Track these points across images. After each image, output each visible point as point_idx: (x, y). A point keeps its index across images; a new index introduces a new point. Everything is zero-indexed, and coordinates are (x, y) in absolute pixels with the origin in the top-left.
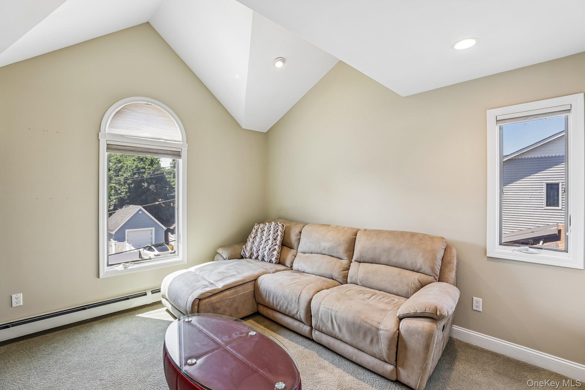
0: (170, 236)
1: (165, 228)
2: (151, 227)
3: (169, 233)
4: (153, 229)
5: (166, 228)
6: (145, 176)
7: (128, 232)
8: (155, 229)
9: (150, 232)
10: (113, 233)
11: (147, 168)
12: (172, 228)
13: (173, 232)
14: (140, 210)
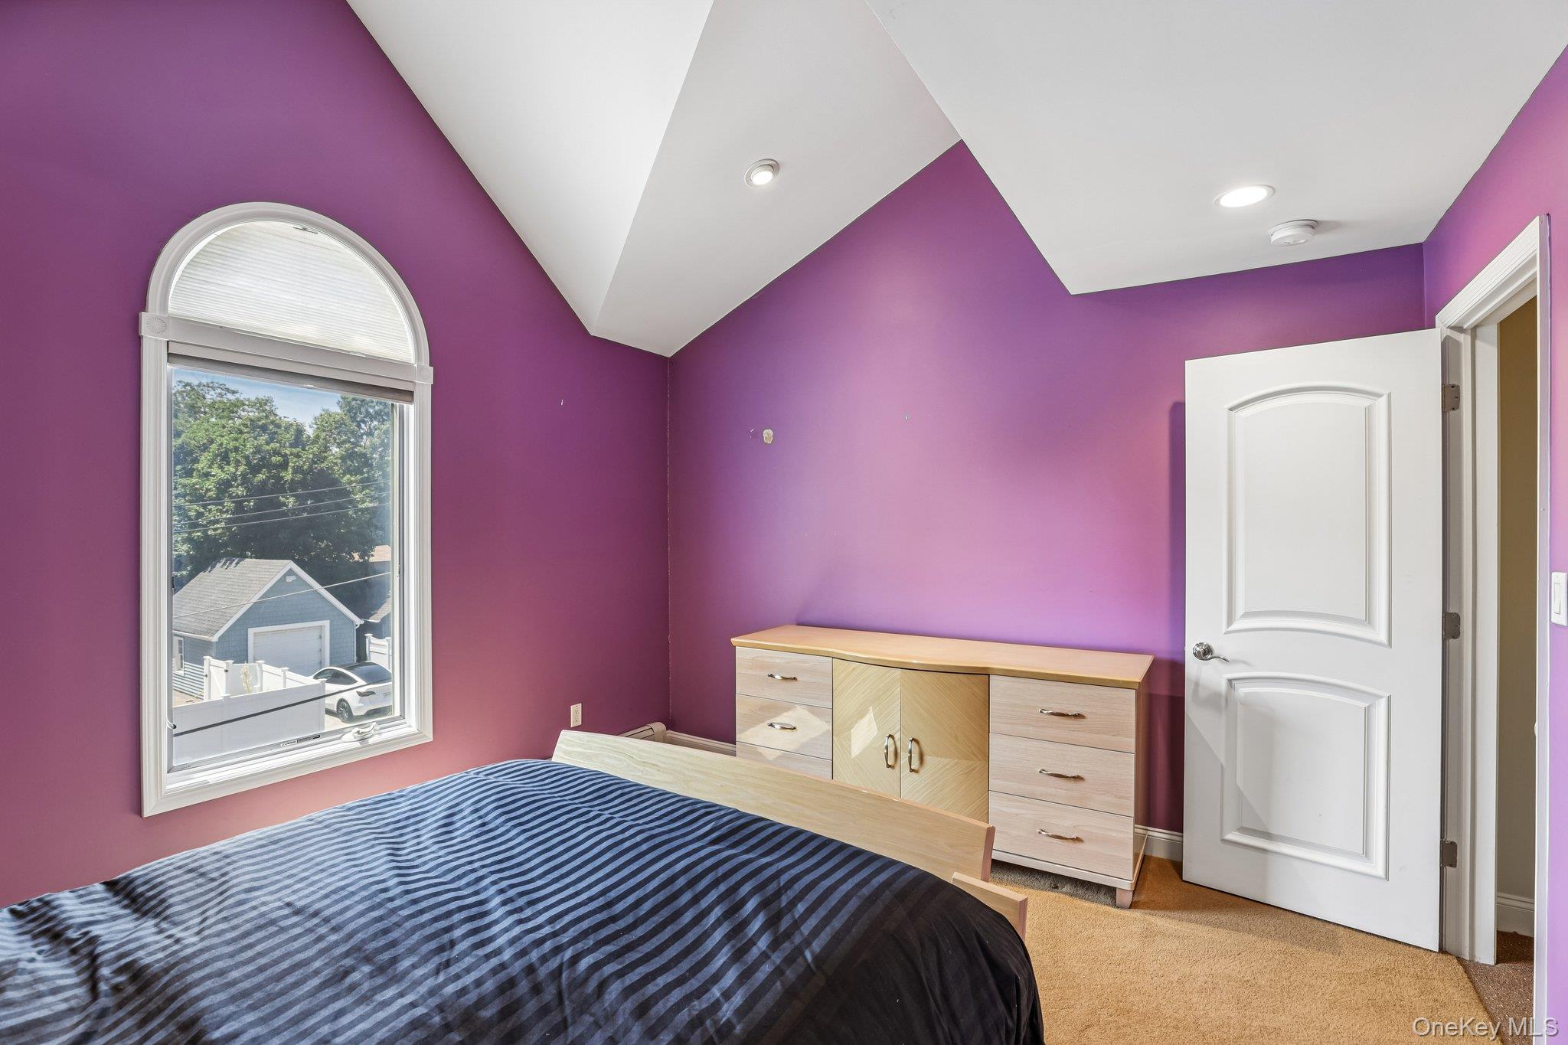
0: (370, 642)
1: (359, 622)
2: (321, 619)
3: (369, 635)
4: (326, 623)
5: (363, 622)
6: (288, 476)
7: (255, 634)
8: (331, 625)
9: (316, 634)
10: (215, 639)
11: (291, 454)
12: (374, 619)
13: (379, 631)
14: (291, 572)
